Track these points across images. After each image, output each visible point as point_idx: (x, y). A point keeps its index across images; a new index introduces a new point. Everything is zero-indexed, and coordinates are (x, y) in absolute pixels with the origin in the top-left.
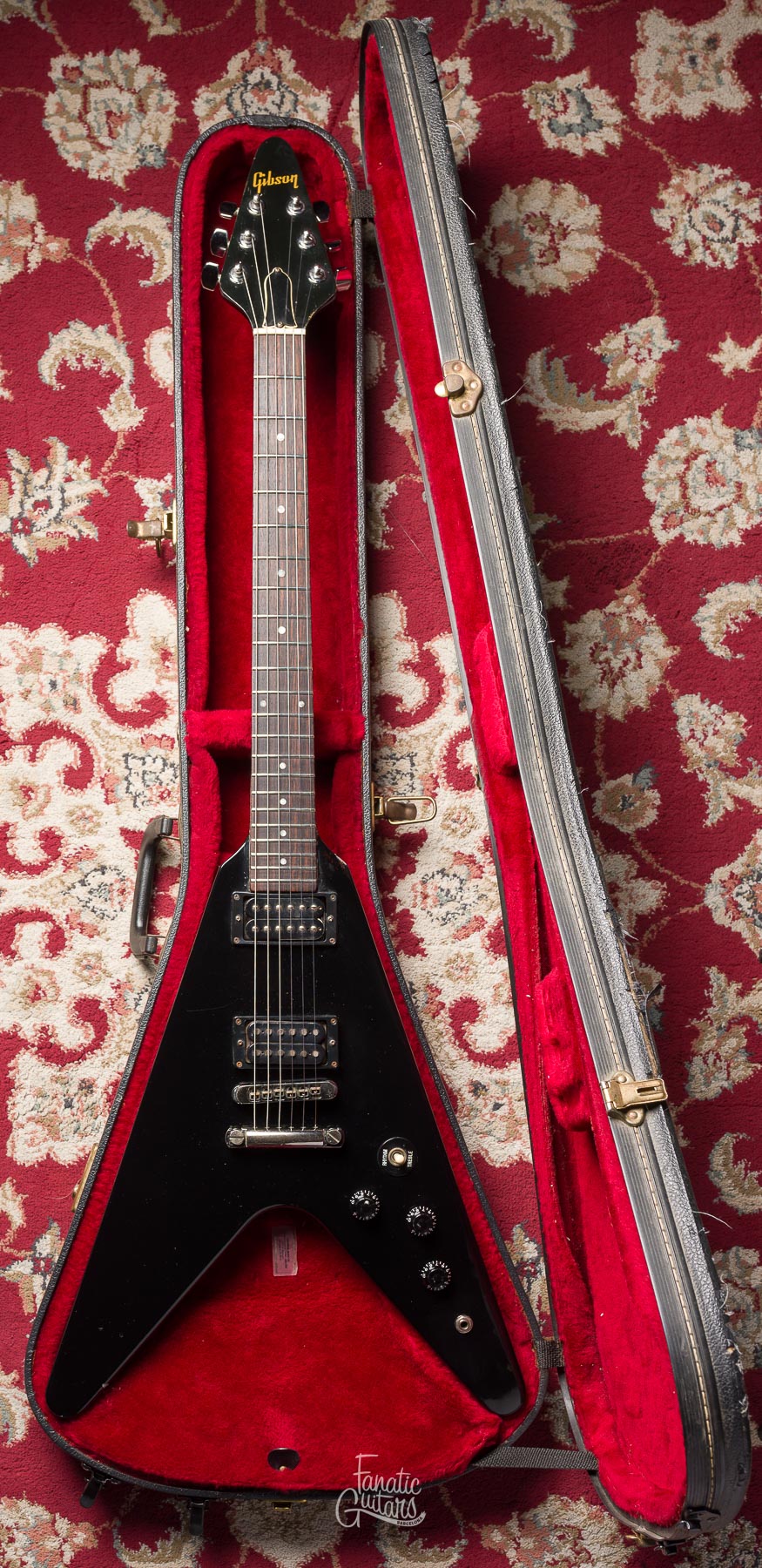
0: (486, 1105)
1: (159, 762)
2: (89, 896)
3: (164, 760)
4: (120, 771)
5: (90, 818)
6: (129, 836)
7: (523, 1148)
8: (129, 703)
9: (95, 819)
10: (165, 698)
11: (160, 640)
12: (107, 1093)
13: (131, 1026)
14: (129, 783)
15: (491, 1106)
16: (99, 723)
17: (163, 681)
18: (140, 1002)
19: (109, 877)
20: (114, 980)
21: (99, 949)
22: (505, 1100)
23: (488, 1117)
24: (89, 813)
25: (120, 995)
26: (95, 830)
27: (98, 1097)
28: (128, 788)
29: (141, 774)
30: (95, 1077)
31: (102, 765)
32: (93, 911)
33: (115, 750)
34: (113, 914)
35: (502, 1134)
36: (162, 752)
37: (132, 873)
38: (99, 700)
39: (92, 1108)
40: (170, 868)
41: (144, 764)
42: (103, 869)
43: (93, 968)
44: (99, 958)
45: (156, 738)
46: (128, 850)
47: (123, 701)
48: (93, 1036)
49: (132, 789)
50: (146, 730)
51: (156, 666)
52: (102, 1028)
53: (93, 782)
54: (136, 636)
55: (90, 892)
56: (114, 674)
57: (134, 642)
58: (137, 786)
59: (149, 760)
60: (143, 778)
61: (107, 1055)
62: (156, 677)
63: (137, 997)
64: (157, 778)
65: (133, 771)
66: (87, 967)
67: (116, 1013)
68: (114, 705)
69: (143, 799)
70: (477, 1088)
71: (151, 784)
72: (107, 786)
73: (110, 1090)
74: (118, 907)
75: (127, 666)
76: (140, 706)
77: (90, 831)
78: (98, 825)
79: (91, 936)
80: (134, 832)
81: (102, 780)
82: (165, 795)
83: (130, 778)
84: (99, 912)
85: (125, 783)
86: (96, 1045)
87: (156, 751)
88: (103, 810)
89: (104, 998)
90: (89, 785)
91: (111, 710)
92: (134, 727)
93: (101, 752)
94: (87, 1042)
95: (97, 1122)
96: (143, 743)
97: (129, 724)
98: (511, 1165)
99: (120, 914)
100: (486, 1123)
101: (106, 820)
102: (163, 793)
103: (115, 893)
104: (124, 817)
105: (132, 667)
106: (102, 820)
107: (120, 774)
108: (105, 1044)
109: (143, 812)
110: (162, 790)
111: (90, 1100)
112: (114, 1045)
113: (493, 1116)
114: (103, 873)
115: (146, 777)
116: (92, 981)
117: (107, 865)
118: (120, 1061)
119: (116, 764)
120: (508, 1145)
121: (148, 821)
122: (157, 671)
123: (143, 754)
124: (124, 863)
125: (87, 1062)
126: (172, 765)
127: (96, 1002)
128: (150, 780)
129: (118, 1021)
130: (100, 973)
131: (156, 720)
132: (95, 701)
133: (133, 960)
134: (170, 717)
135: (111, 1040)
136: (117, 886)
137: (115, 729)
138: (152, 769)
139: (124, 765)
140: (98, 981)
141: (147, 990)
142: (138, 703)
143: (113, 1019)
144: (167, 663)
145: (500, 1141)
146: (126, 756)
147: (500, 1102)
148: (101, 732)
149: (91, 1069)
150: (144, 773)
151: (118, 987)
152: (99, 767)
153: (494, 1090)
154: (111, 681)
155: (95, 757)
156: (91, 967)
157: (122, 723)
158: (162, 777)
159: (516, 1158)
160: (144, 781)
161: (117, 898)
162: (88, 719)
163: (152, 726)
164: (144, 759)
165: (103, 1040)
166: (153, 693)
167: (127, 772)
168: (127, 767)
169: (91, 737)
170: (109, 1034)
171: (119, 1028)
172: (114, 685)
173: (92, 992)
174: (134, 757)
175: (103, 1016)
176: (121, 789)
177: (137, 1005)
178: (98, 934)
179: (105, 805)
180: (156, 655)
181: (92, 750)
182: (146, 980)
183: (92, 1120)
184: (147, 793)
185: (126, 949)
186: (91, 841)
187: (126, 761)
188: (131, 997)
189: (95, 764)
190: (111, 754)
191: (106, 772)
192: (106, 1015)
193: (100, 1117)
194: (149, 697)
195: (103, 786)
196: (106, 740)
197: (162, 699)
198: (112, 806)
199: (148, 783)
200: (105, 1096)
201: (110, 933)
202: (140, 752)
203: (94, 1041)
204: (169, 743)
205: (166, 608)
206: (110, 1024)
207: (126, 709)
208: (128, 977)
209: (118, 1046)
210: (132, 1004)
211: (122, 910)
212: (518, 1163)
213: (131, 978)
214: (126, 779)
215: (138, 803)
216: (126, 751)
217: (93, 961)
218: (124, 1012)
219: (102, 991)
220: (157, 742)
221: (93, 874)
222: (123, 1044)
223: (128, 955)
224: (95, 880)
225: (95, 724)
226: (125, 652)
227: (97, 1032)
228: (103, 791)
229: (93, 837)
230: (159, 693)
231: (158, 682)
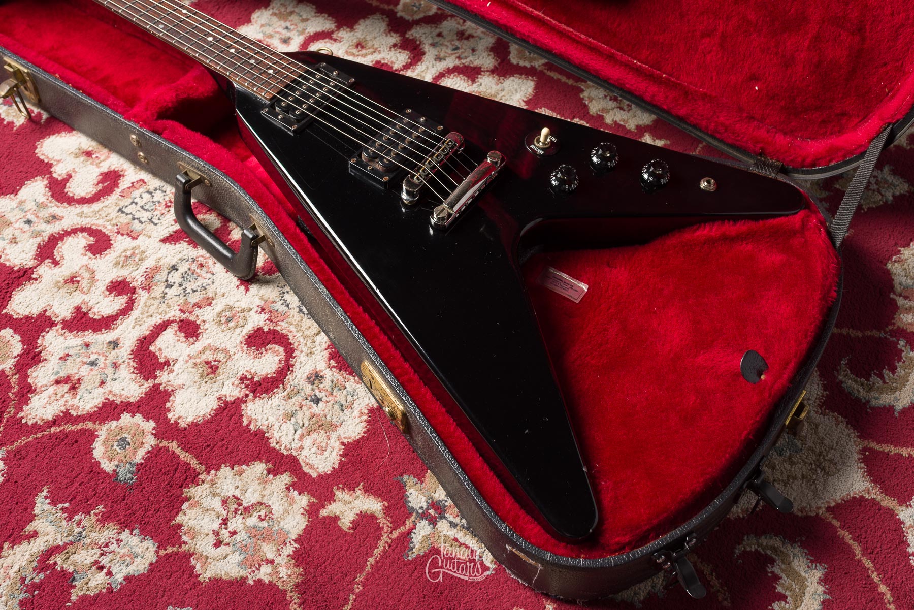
1: (146, 196)
2: (182, 288)
3: (148, 192)
4: (124, 219)
5: (133, 254)
6: (171, 239)
8: (92, 189)
9: (137, 252)
10: (112, 169)
11: (77, 151)
12: (334, 367)
13: (300, 319)
14: (138, 219)
16: (82, 213)
17: (101, 165)
18: (288, 302)
19: (183, 268)
20: (255, 309)
21: (224, 304)
24: (129, 253)
25: (271, 312)
26: (143, 256)
27: (331, 375)
28: (141, 222)
29: (140, 209)
30: (313, 367)
31: (109, 227)
32: (194, 291)
33: (109, 214)
34: (210, 282)
36: (141, 190)
37: (195, 253)
38: (69, 204)
39: (335, 385)
40: (217, 229)
41: (136, 204)
42: (174, 268)
43: (234, 316)
44: (231, 308)
45: (129, 188)
46: (178, 246)
47: (86, 192)
48: (281, 349)
49: (143, 220)
50: (118, 191)
51: (89, 162)
52: (282, 340)
53: (113, 239)
54: (59, 161)
55: (180, 285)
56: (65, 185)
57: (61, 165)
58: (145, 216)
59: (137, 200)
60: (144, 210)
61: (304, 349)
62: (94, 166)
63: (282, 301)
64: (153, 202)
65: (133, 213)
66: (228, 320)
67: (280, 323)
68: (82, 198)
69: (157, 218)
71: (154, 207)
72: (125, 232)
73: (333, 363)
74: (209, 275)
75: (70, 176)
76: (100, 185)
77: (141, 260)
78: (143, 252)
79: (210, 304)
80: (171, 235)
81: (118, 233)
82: (169, 204)
83: (135, 217)
84: (199, 289)
85: (136, 221)
86: (290, 351)
87: (136, 193)
88: (137, 244)
89: (261, 324)
90: (111, 242)
91: (83, 201)
92: (108, 195)
93: (101, 222)
94: (282, 355)
95: (349, 388)
96: (124, 196)
97: (103, 197)
99: (214, 277)
101: (146, 246)
102: (166, 204)
103: (198, 271)
104: (154, 234)
105: (73, 174)
106: (142, 249)
107: (126, 221)
108: (296, 345)
109: (164, 223)
110: (164, 203)
111: (327, 383)
112: (301, 340)
114: (177, 270)
115: (146, 208)
116: (241, 322)
117: (173, 263)
118: (317, 343)
119: (118, 219)
121: (173, 223)
122: (91, 164)
123: (131, 200)
124: (184, 253)
125: (297, 365)
126: (156, 190)
127: (259, 330)
128: (150, 206)
129: (287, 325)
130: (241, 315)
131: (119, 182)
132: (67, 206)
133: (254, 288)
134: (126, 174)
135: (296, 338)
136: (194, 266)
137: (96, 206)
138: (145, 200)
139: (124, 215)
140: (246, 319)
141: (284, 293)
142: (97, 184)
143: (282, 327)
144: (94, 156)
146: (120, 210)
148: (89, 215)
149: (303, 367)
150: (142, 207)
151: (263, 310)
152: (108, 229)
154: (66, 190)
155: (99, 228)
156: (229, 318)
157: (99, 199)
158: (155, 199)
160: (147, 210)
161: (203, 272)
162: (71, 216)
163: (120, 185)
164: (134, 202)
165: (291, 344)
166: (101, 174)
167: (130, 216)
168: (127, 214)
169: (85, 222)
170: (291, 338)
171: (292, 328)
172: (71, 190)
173: (249, 328)
174: (126, 207)
175: (275, 332)
176: (136, 225)
177: (288, 306)
178: (213, 299)
179: (135, 241)
180: (82, 158)
181: (94, 227)
182: (276, 289)
183: (345, 392)
184: (155, 213)
185: (242, 288)
186: (149, 263)
187: (123, 212)
188: (279, 306)
189: (104, 230)
190: (108, 218)
191: (116, 227)
192: (275, 330)
193: (347, 384)
194: (101, 177)
195: (122, 235)
196: (97, 215)
197: (111, 172)
198: (140, 238)
199: (150, 209)
200: (334, 369)
201: (220, 291)
202: (127, 201)
203: (285, 351)
204: (141, 183)
205: (63, 138)
206: (284, 332)
207: (94, 193)
208: (261, 299)
209: (305, 337)
210: (283, 308)
211: (213, 274)
213: (266, 297)
214: (134, 219)
215: (156, 221)
216: (118, 208)
217: (228, 314)
218: (284, 317)
219: (257, 320)
220: (132, 189)
221: (170, 276)
222: (307, 333)
223: (247, 289)
224: (175, 277)
225: (81, 215)
226: (60, 172)
227: (280, 344)
228: (125, 236)
229: (147, 261)
230: (106, 170)
231: (98, 167)
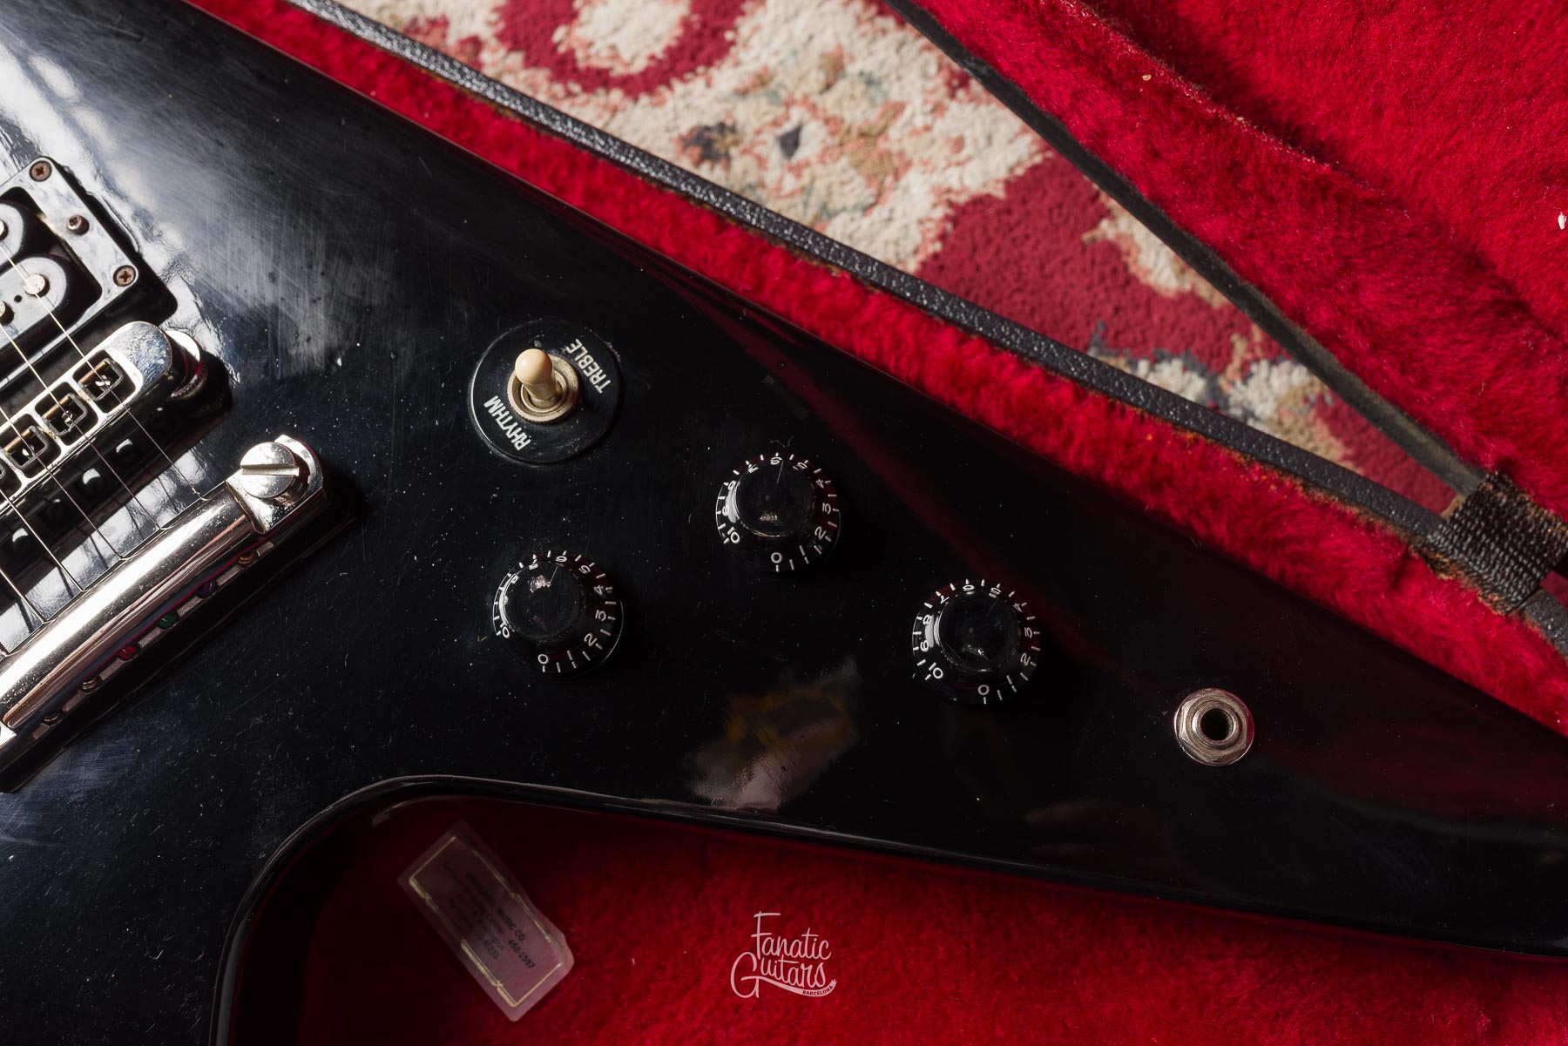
0: (761, 162)
7: (936, 179)
15: (775, 155)
22: (797, 114)
23: (790, 183)
35: (859, 190)
70: (707, 142)
98: (942, 237)
100: (798, 200)
113: (797, 170)
120: (894, 200)
145: (867, 209)
147: (788, 127)
153: (749, 115)
159: (939, 213)
212: (955, 221)
